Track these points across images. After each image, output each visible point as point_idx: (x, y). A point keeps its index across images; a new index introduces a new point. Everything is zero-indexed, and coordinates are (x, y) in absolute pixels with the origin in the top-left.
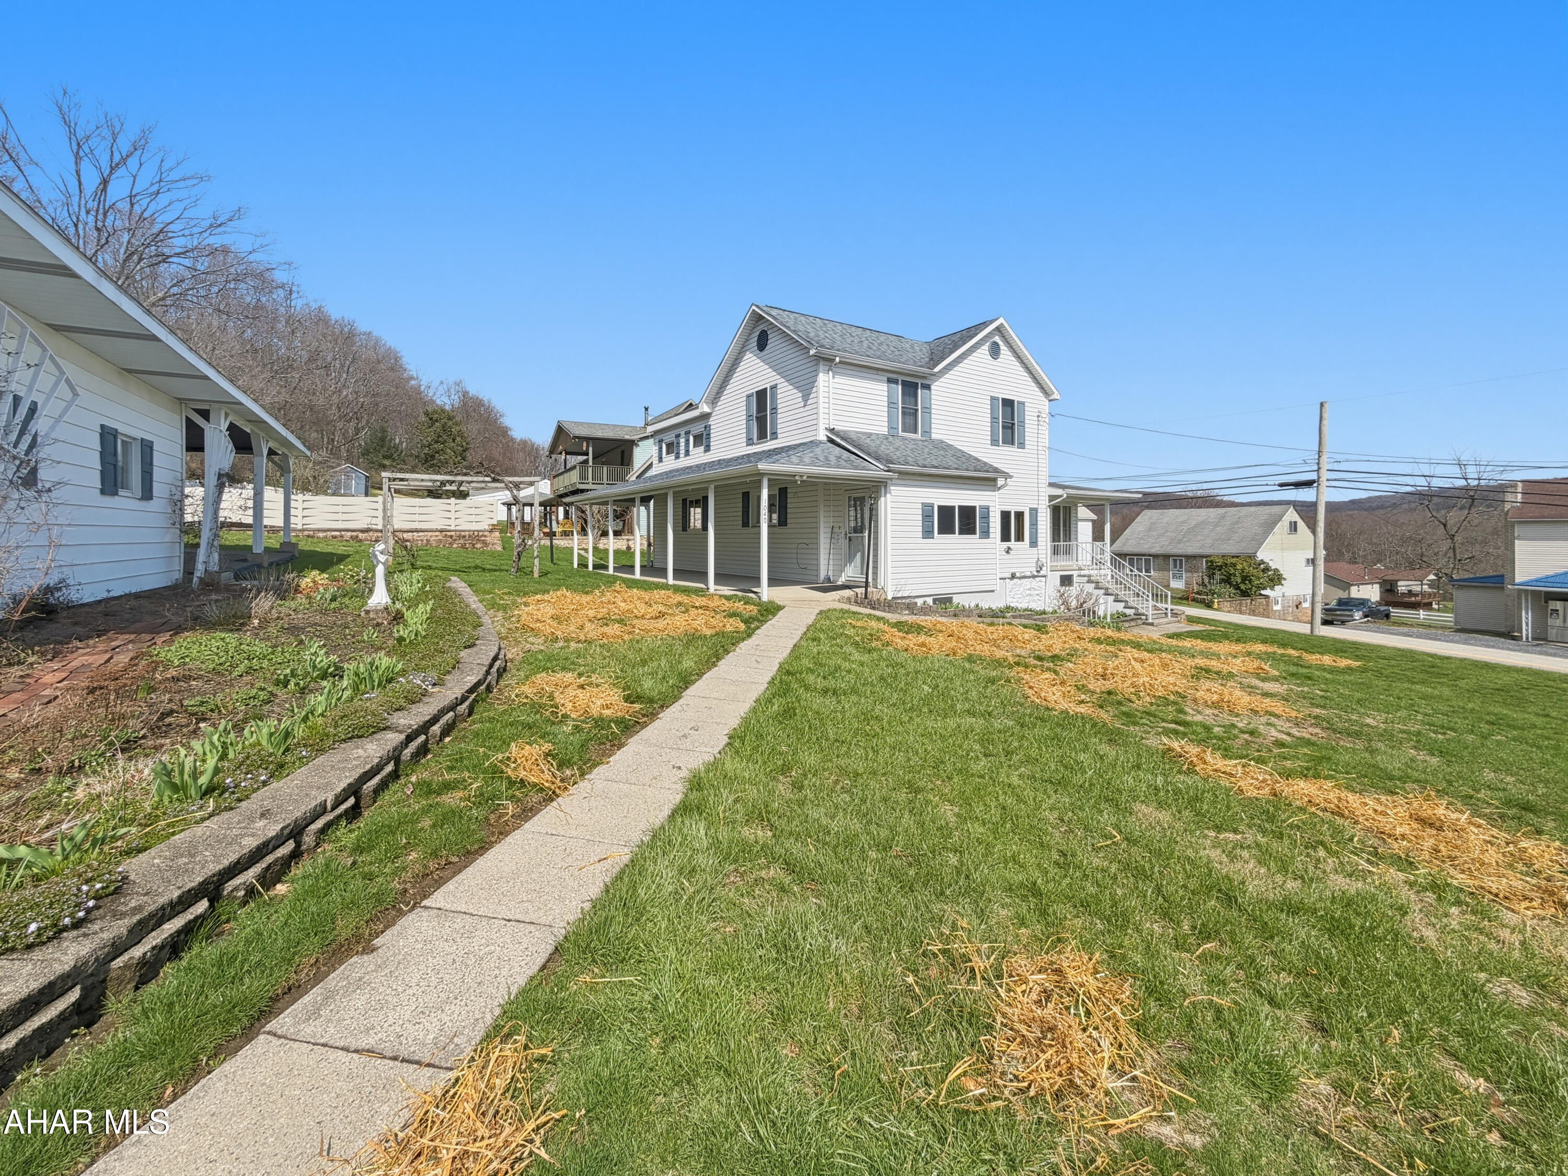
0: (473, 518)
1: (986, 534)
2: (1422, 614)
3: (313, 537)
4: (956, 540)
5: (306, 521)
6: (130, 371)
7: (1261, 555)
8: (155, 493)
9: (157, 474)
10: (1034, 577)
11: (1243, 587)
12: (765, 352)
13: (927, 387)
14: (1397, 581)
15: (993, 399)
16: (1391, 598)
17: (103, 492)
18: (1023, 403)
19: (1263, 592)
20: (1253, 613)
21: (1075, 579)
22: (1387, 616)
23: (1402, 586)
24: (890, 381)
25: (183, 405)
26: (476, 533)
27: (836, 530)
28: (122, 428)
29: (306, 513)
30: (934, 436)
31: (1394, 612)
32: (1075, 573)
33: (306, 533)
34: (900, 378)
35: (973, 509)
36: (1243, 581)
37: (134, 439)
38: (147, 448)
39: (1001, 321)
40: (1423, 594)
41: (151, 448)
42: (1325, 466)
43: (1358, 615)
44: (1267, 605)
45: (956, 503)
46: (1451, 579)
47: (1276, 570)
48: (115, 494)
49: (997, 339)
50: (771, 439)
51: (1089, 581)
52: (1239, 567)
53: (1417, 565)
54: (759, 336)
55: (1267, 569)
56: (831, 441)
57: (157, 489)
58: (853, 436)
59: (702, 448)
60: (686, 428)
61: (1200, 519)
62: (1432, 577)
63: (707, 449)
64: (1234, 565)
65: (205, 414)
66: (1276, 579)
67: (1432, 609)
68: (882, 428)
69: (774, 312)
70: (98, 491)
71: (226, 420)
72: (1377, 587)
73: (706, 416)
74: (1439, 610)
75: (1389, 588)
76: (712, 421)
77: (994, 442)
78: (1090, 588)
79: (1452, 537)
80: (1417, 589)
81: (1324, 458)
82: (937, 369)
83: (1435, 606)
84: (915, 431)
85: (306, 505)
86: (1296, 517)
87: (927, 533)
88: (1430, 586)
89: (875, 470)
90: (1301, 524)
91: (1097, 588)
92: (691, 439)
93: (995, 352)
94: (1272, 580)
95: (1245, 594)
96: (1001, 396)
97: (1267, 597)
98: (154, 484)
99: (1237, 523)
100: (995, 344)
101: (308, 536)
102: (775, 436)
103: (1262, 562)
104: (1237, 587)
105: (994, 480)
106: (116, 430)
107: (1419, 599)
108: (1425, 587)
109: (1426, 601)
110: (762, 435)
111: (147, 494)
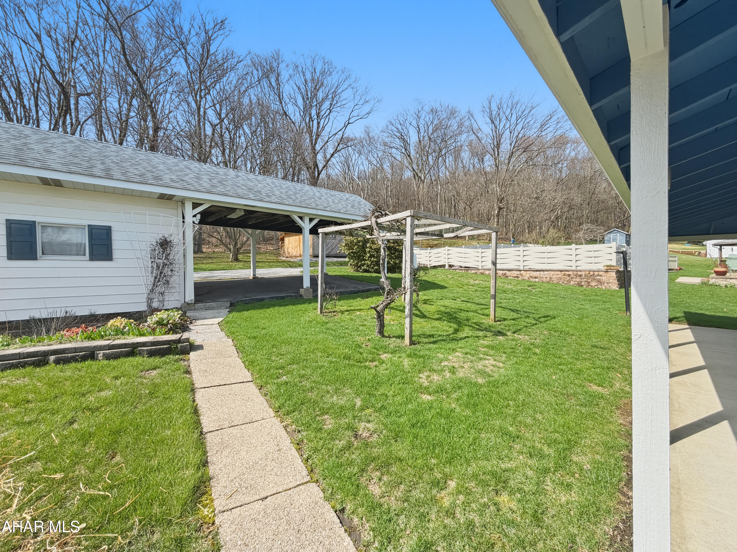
0: (592, 260)
8: (117, 256)
25: (181, 203)
26: (592, 273)
38: (101, 230)
41: (109, 230)
98: (116, 251)
111: (103, 257)
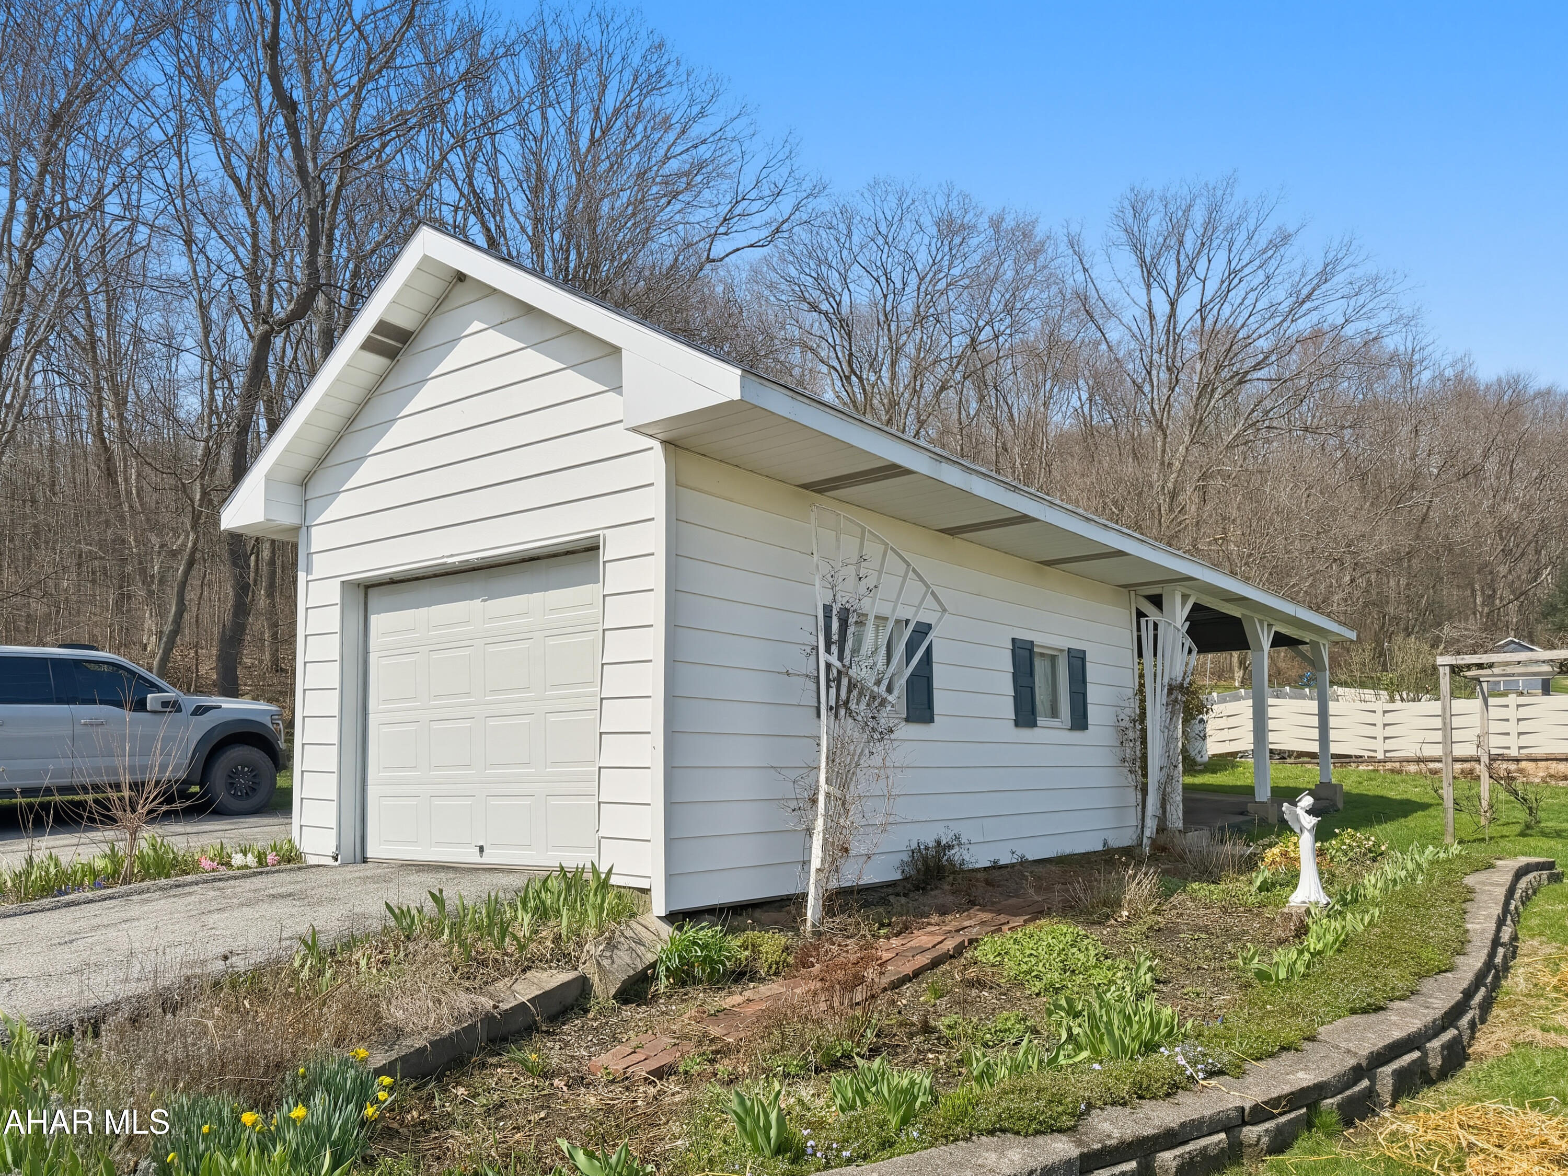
3: (1399, 772)
5: (1390, 745)
6: (1049, 563)
8: (1091, 720)
9: (1094, 694)
17: (1017, 724)
25: (1132, 593)
28: (1038, 638)
29: (1389, 732)
33: (1389, 766)
37: (1062, 651)
38: (1078, 660)
41: (1083, 660)
48: (1033, 724)
57: (1094, 713)
65: (1157, 601)
70: (1012, 723)
71: (1184, 604)
85: (1389, 718)
98: (1089, 706)
101: (1392, 771)
106: (1032, 642)
111: (1080, 721)
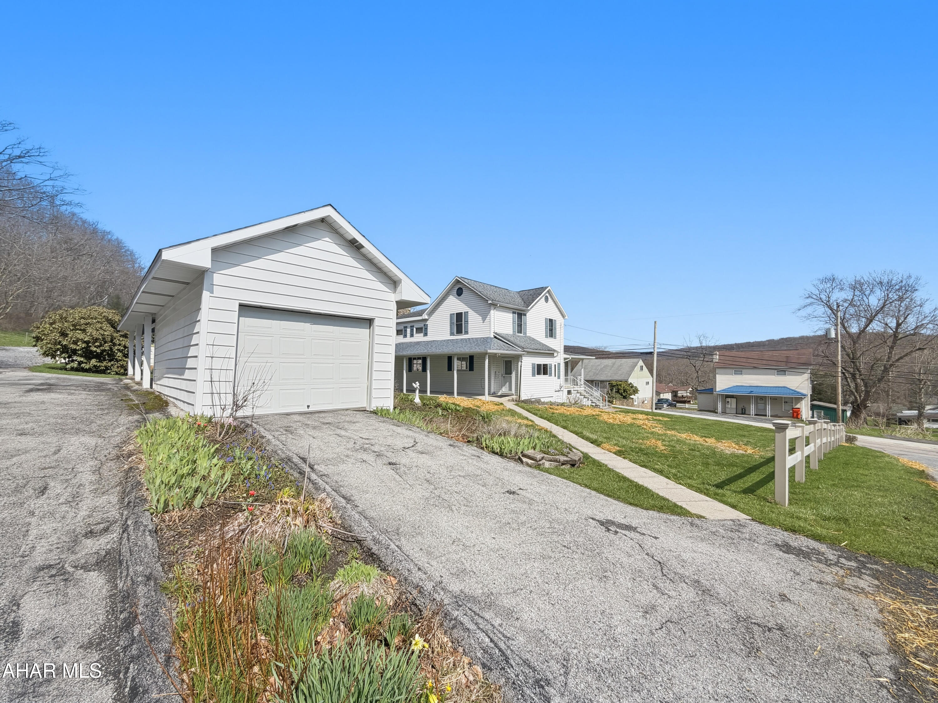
1: (551, 375)
2: (687, 406)
4: (542, 377)
7: (630, 381)
10: (559, 391)
11: (624, 394)
12: (461, 297)
13: (525, 315)
14: (677, 391)
15: (546, 319)
16: (676, 399)
18: (555, 321)
19: (631, 397)
20: (628, 405)
21: (572, 392)
22: (675, 406)
23: (680, 393)
24: (514, 313)
27: (497, 373)
30: (528, 335)
31: (678, 405)
32: (572, 389)
34: (517, 311)
35: (547, 365)
36: (624, 392)
39: (549, 288)
40: (687, 397)
42: (656, 347)
43: (665, 406)
44: (633, 402)
45: (542, 363)
46: (697, 390)
47: (636, 387)
49: (547, 295)
50: (464, 334)
51: (578, 393)
52: (622, 386)
53: (684, 384)
54: (458, 289)
55: (632, 387)
56: (495, 337)
58: (504, 336)
59: (422, 334)
60: (412, 324)
61: (605, 364)
62: (690, 389)
63: (426, 334)
64: (621, 385)
66: (636, 391)
67: (691, 404)
68: (511, 332)
69: (466, 281)
72: (670, 394)
73: (426, 320)
74: (693, 404)
75: (675, 394)
76: (428, 323)
77: (546, 336)
78: (578, 395)
79: (697, 372)
80: (685, 395)
81: (656, 344)
82: (529, 308)
83: (692, 402)
84: (521, 333)
86: (643, 364)
87: (533, 375)
88: (690, 393)
89: (519, 352)
90: (644, 367)
91: (581, 395)
92: (415, 329)
93: (547, 300)
94: (634, 391)
95: (625, 397)
96: (549, 318)
97: (633, 399)
99: (620, 366)
100: (547, 297)
102: (467, 333)
103: (631, 384)
104: (622, 395)
105: (553, 354)
107: (686, 399)
108: (688, 394)
109: (688, 400)
110: (459, 331)
